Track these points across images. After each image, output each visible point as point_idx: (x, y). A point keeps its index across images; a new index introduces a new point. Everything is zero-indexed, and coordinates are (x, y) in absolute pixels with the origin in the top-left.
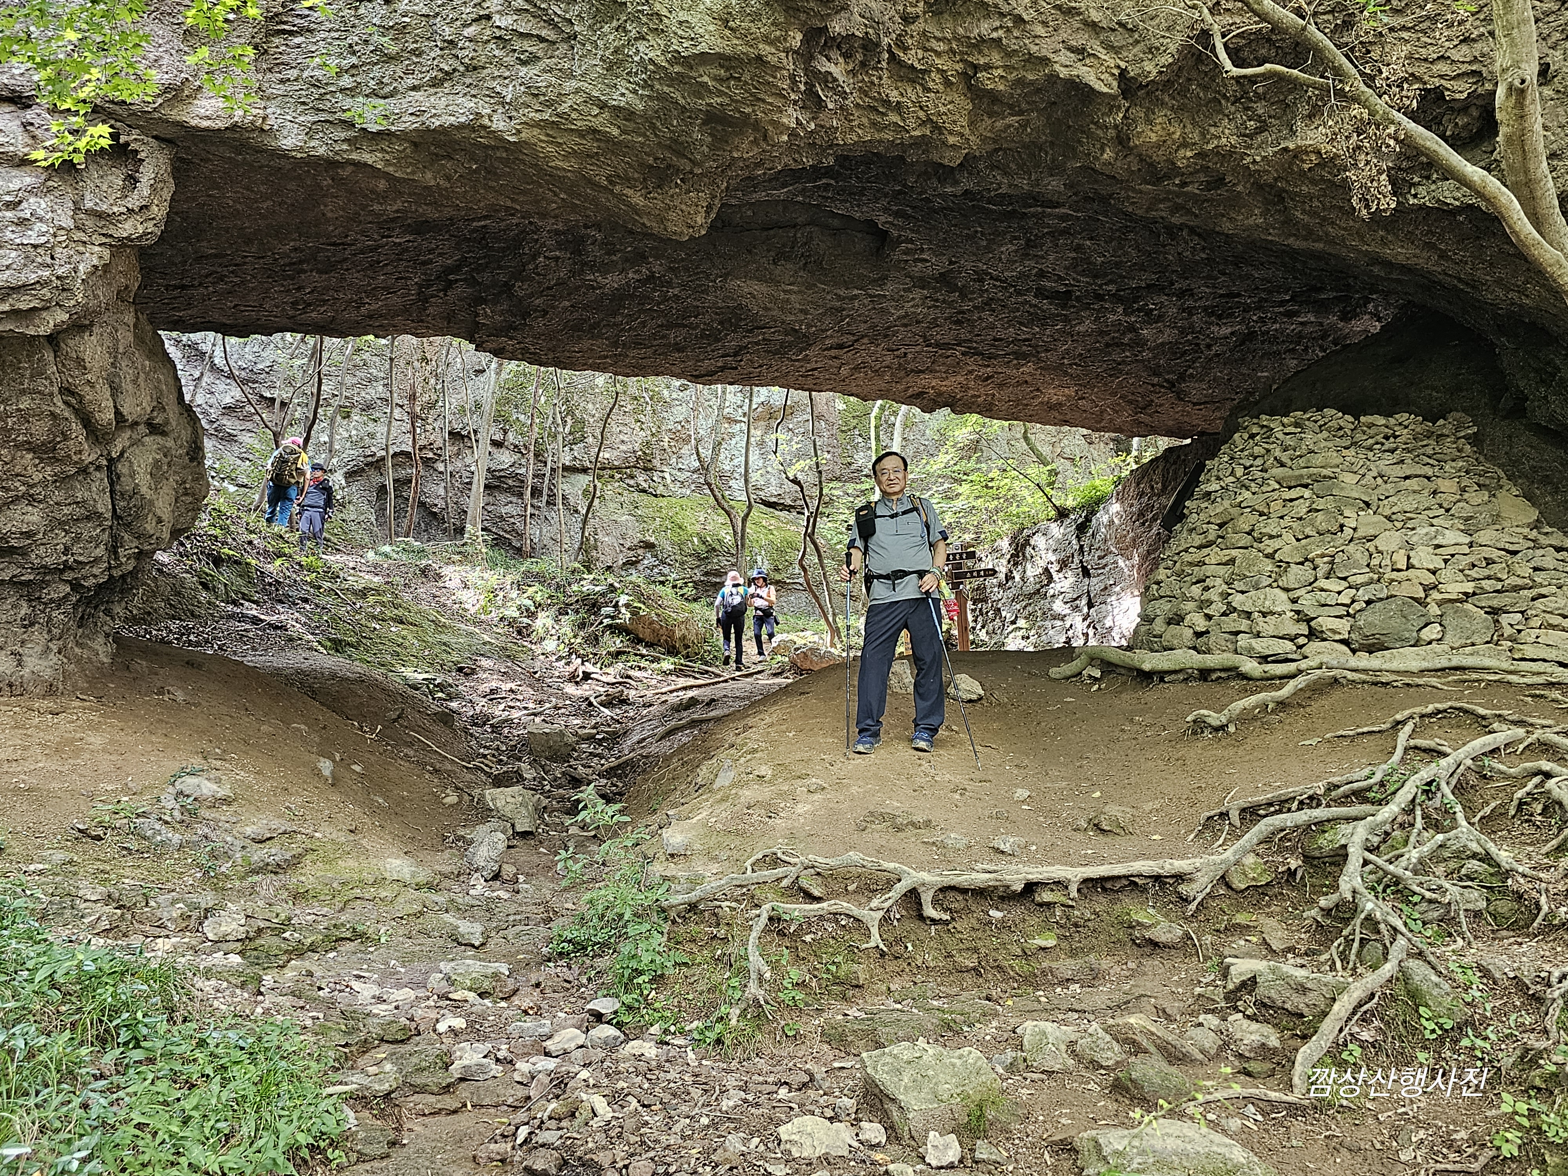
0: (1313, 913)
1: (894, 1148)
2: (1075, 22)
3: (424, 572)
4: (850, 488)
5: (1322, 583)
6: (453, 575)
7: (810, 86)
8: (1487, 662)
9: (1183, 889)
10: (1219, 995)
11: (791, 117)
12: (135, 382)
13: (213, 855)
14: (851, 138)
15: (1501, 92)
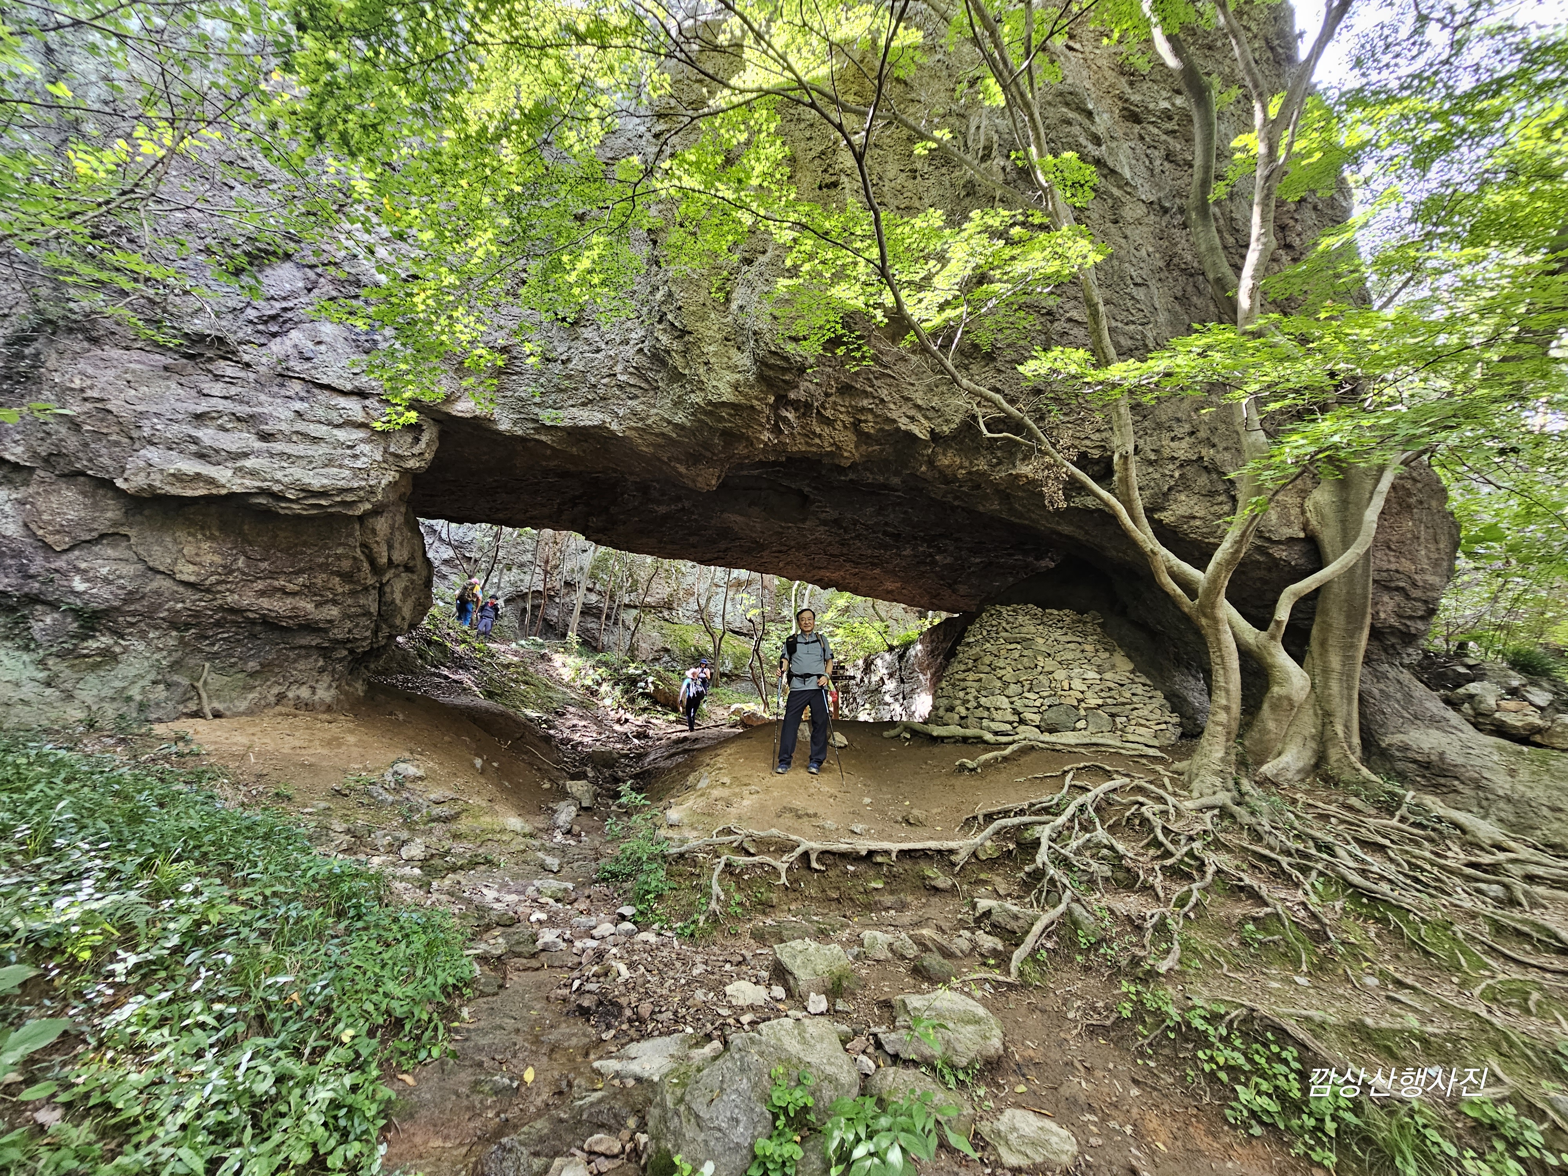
0: (1022, 874)
1: (790, 1002)
2: (910, 404)
3: (543, 656)
4: (779, 626)
5: (1026, 694)
6: (558, 659)
7: (776, 422)
8: (1110, 742)
9: (953, 858)
10: (970, 919)
11: (766, 436)
12: (401, 544)
13: (410, 810)
14: (795, 449)
15: (1116, 457)
